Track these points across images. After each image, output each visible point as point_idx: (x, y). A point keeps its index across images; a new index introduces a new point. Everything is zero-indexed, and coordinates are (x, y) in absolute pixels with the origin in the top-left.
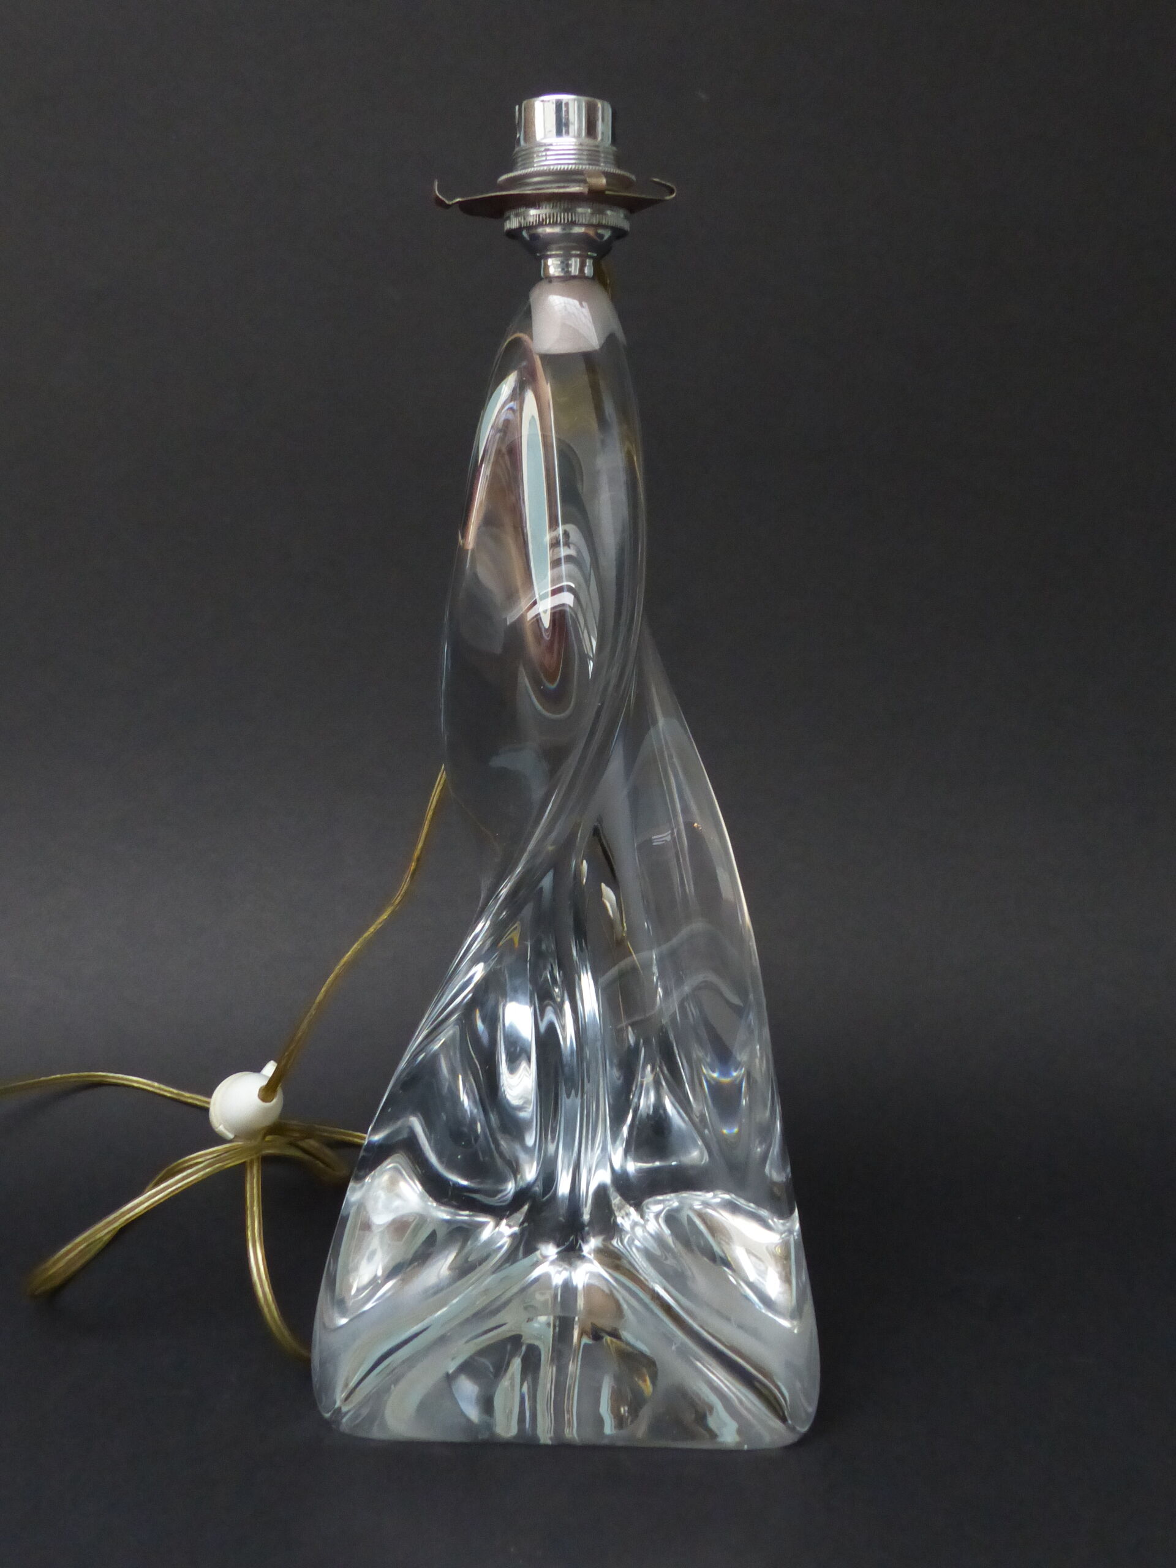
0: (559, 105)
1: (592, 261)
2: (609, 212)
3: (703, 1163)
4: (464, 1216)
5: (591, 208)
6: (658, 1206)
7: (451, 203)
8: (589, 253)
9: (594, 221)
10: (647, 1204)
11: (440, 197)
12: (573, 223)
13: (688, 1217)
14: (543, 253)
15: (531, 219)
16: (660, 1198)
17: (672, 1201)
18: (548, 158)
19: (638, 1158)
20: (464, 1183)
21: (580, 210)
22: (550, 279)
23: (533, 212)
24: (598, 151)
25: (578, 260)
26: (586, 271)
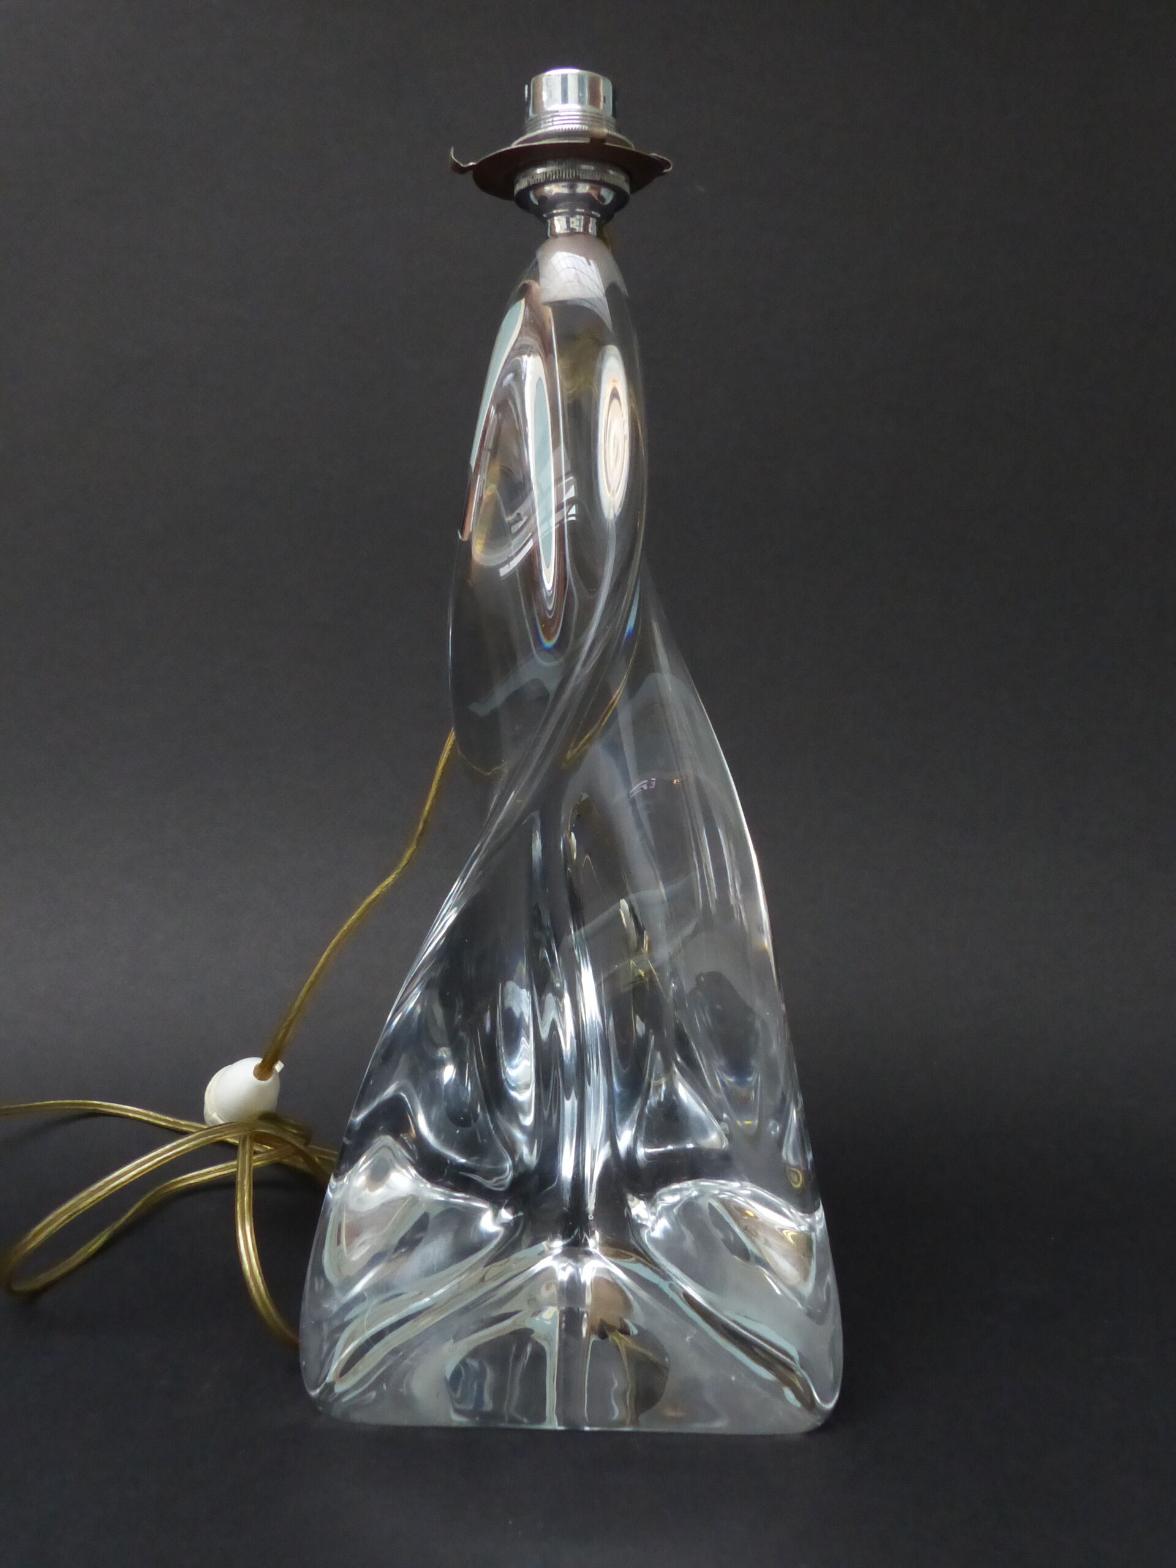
0: (564, 79)
1: (595, 221)
2: (611, 172)
3: (724, 1147)
4: (459, 1199)
5: (594, 166)
6: (671, 1196)
7: (465, 166)
8: (593, 213)
9: (597, 178)
10: (661, 1195)
11: (456, 160)
12: (577, 179)
13: (710, 1206)
14: (551, 213)
15: (539, 177)
16: (676, 1186)
17: (689, 1189)
18: (554, 123)
19: (648, 1143)
20: (463, 1161)
21: (584, 167)
22: (555, 236)
23: (539, 171)
24: (601, 119)
25: (583, 217)
26: (590, 231)
